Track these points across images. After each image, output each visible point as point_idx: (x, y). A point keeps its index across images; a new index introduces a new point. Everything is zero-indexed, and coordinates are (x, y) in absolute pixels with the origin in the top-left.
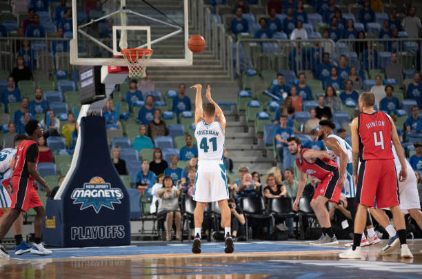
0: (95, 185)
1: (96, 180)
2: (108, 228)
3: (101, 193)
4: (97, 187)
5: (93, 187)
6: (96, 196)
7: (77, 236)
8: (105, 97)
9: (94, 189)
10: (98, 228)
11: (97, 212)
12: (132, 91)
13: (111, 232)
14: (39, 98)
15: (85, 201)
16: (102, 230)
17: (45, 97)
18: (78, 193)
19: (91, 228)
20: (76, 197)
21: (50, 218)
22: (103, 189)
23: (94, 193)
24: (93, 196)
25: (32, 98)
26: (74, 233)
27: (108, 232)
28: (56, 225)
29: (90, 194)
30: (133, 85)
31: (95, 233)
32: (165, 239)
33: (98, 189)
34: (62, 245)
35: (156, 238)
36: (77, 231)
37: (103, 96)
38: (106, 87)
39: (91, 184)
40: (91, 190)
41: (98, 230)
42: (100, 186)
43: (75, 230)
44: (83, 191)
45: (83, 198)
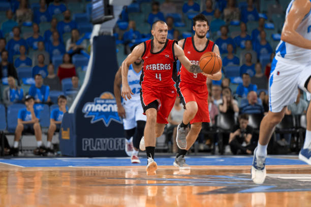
0: (105, 100)
1: (106, 95)
2: (117, 141)
3: (111, 108)
4: (107, 102)
5: (103, 101)
6: (106, 110)
7: (88, 147)
8: (113, 18)
9: (104, 103)
10: (108, 140)
11: (107, 125)
12: (155, 13)
13: (120, 144)
14: (68, 18)
15: (95, 115)
16: (111, 142)
17: (73, 18)
18: (89, 107)
19: (101, 140)
20: (87, 111)
21: (65, 130)
22: (113, 104)
23: (104, 108)
24: (104, 110)
25: (62, 18)
26: (85, 144)
27: (117, 144)
28: (71, 136)
29: (100, 108)
30: (155, 7)
31: (104, 144)
32: (172, 152)
33: (108, 104)
34: (75, 155)
35: (165, 151)
36: (88, 142)
37: (111, 16)
38: (115, 8)
39: (102, 99)
40: (102, 104)
41: (108, 141)
42: (110, 101)
43: (86, 142)
44: (93, 105)
45: (94, 112)
